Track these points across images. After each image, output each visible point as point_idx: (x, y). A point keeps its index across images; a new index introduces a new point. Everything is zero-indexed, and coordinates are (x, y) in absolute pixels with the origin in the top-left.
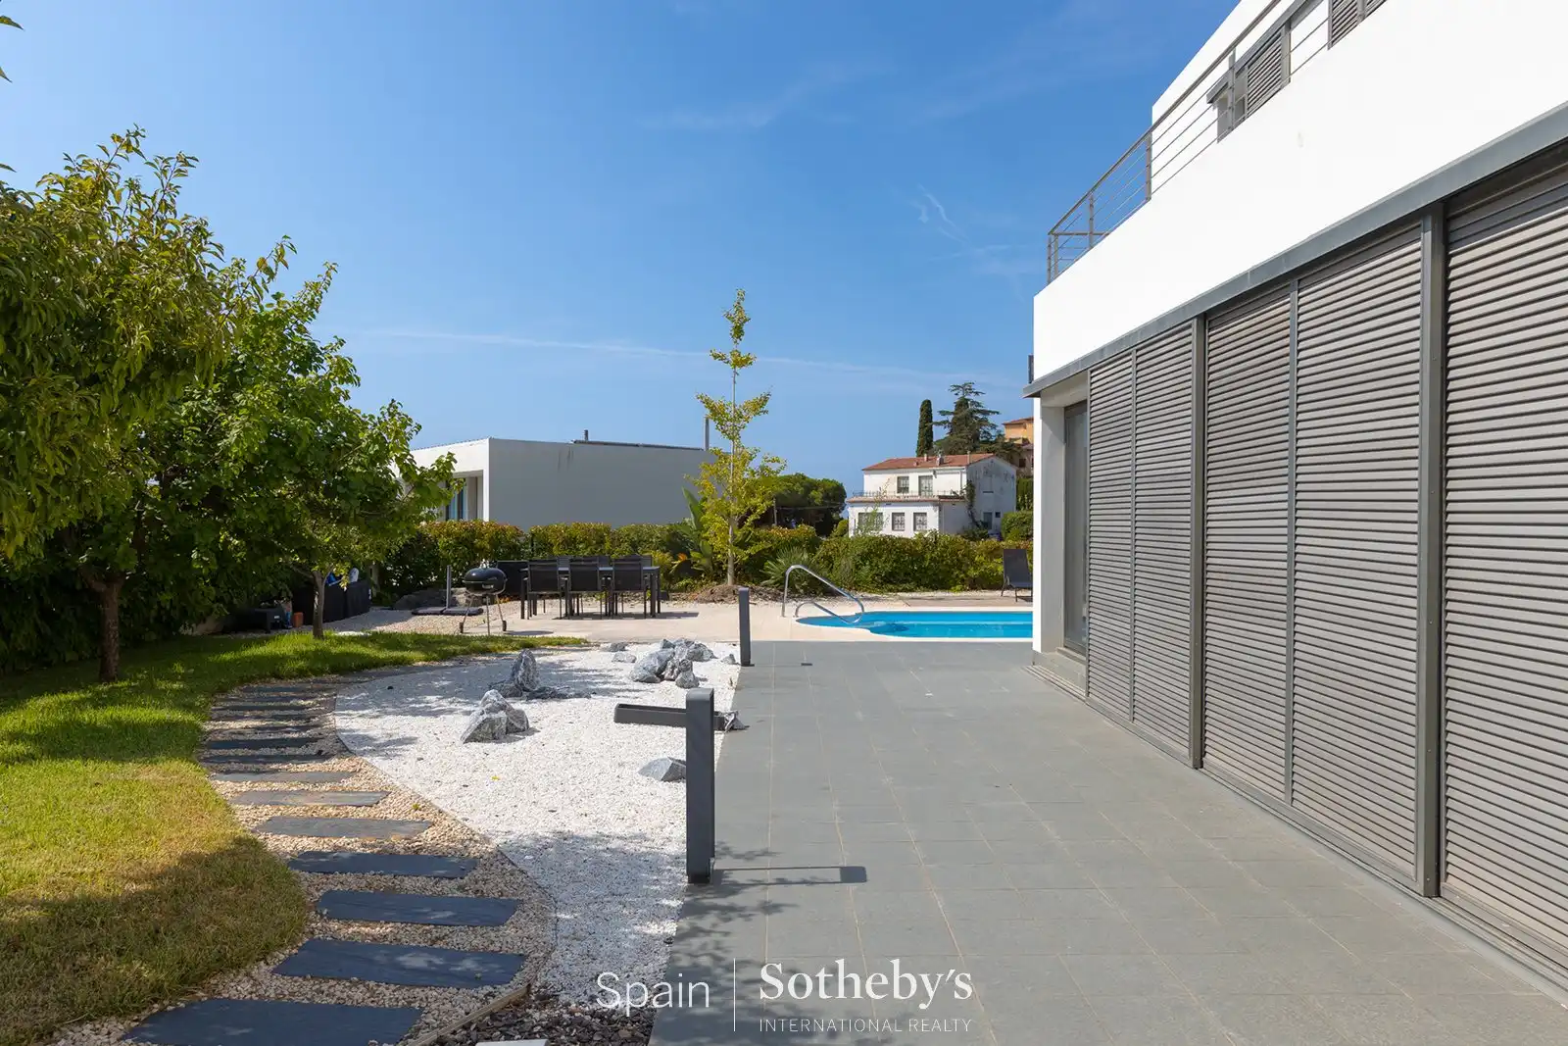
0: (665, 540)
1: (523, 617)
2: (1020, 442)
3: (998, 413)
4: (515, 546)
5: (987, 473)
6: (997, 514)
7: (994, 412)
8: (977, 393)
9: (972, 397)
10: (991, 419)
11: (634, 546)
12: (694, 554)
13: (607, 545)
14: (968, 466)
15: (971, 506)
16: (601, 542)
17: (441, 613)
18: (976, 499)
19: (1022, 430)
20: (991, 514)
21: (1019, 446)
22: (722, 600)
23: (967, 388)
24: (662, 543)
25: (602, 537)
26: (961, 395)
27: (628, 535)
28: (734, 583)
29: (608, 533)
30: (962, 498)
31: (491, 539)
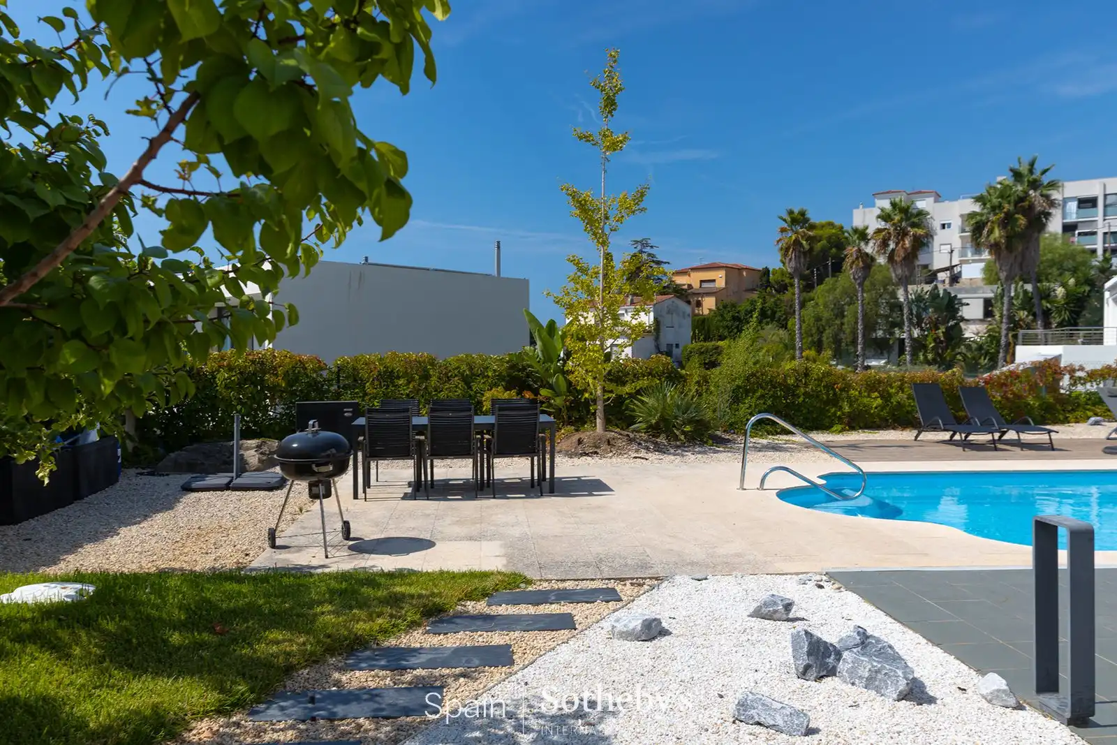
0: (504, 373)
1: (356, 496)
2: (686, 287)
3: (668, 263)
4: (316, 383)
5: (669, 312)
6: (677, 346)
7: (666, 263)
8: (652, 247)
9: (648, 249)
10: (665, 267)
11: (467, 381)
12: (544, 392)
13: (434, 381)
14: (654, 305)
15: (657, 338)
16: (426, 377)
17: (227, 487)
18: (661, 334)
19: (687, 277)
20: (672, 345)
21: (686, 290)
22: (596, 453)
23: (644, 243)
24: (500, 377)
25: (426, 370)
26: (639, 248)
27: (458, 367)
28: (606, 430)
29: (433, 364)
30: (649, 332)
31: (286, 374)
